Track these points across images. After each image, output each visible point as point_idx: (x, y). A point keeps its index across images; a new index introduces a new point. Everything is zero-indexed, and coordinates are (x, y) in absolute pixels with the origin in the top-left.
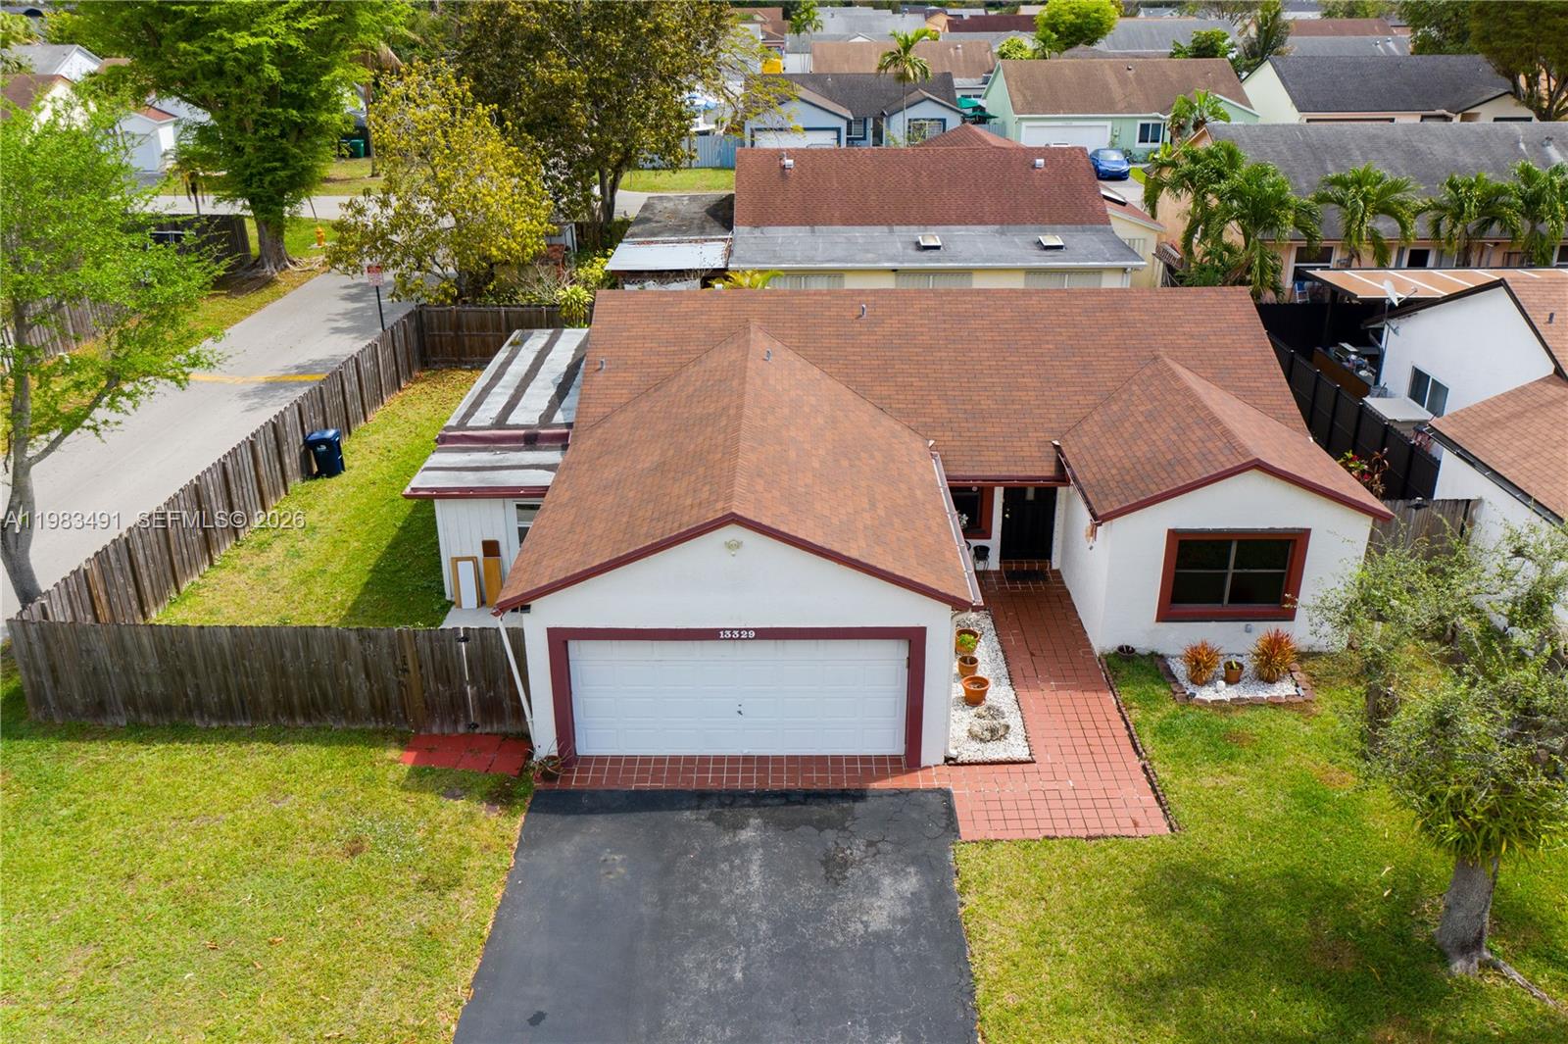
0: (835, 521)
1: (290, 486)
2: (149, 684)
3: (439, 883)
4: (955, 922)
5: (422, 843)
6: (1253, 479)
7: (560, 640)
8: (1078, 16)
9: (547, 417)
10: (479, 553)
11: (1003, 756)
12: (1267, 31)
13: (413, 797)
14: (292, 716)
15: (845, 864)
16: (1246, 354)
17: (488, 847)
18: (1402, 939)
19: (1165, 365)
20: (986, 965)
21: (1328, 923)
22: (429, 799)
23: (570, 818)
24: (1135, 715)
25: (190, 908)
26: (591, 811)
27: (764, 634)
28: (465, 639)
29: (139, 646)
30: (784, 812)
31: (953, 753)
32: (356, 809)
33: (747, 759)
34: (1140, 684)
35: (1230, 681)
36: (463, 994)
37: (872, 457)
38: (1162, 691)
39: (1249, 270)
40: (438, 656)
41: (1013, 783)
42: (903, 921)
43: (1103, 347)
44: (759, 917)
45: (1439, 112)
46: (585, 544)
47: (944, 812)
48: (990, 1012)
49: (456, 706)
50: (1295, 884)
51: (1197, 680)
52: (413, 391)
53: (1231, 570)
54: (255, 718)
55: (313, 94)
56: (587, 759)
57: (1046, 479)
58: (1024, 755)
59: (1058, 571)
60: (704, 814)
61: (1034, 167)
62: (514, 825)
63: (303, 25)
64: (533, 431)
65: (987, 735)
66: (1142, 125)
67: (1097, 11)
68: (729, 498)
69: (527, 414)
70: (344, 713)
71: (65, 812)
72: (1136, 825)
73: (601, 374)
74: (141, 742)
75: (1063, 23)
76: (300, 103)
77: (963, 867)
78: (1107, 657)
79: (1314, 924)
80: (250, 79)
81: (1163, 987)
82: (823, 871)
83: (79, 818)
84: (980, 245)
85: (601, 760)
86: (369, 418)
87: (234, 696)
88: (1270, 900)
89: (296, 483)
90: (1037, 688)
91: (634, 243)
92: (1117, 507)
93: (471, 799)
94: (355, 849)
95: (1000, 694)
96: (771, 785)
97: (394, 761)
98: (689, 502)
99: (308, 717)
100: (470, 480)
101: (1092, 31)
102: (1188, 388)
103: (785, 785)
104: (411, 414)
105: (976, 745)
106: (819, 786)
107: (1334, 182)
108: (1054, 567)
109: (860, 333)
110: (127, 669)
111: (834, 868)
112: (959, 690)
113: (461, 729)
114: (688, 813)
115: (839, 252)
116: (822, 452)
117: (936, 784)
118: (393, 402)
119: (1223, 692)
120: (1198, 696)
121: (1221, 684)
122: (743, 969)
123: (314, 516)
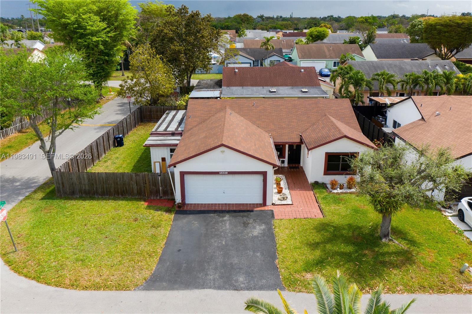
0: (246, 147)
1: (111, 148)
2: (85, 187)
3: (156, 226)
4: (273, 234)
5: (151, 219)
6: (345, 140)
7: (183, 174)
8: (318, 32)
9: (177, 129)
10: (161, 161)
11: (286, 203)
12: (370, 37)
13: (148, 211)
14: (118, 195)
15: (248, 224)
16: (348, 114)
17: (166, 220)
18: (372, 235)
19: (328, 116)
21: (356, 233)
22: (152, 211)
23: (185, 215)
24: (317, 195)
25: (100, 231)
26: (189, 214)
27: (230, 173)
28: (160, 176)
29: (84, 177)
30: (234, 214)
31: (274, 202)
32: (135, 213)
33: (226, 204)
34: (319, 189)
35: (340, 189)
36: (162, 246)
37: (255, 136)
38: (324, 191)
39: (355, 97)
40: (153, 180)
41: (288, 209)
42: (261, 234)
43: (313, 112)
44: (229, 233)
45: (415, 59)
46: (189, 153)
47: (272, 214)
48: (279, 249)
49: (157, 192)
50: (350, 226)
51: (333, 188)
52: (139, 128)
53: (341, 163)
54: (110, 195)
55: (112, 53)
56: (188, 204)
57: (298, 143)
58: (291, 203)
59: (302, 167)
60: (216, 214)
61: (301, 72)
62: (172, 216)
63: (110, 35)
64: (174, 132)
65: (282, 199)
66: (334, 62)
67: (323, 31)
68: (222, 141)
69: (172, 128)
70: (131, 194)
71: (68, 213)
72: (315, 216)
73: (190, 119)
74: (83, 200)
75: (314, 34)
76: (108, 55)
77: (275, 224)
78: (312, 184)
79: (353, 233)
80: (96, 49)
81: (318, 244)
82: (243, 225)
83: (71, 214)
84: (286, 91)
85: (191, 204)
86: (129, 133)
87: (105, 189)
88: (344, 229)
89: (112, 148)
90: (295, 190)
91: (196, 91)
92: (313, 147)
93: (161, 211)
95: (286, 191)
96: (231, 209)
97: (143, 204)
98: (212, 143)
99: (122, 195)
100: (159, 142)
101: (322, 37)
102: (332, 121)
103: (234, 209)
104: (139, 133)
105: (280, 201)
106: (243, 209)
107: (376, 75)
108: (301, 166)
109: (254, 109)
111: (246, 225)
112: (276, 191)
113: (158, 198)
114: (212, 214)
115: (249, 93)
116: (243, 134)
117: (270, 209)
118: (134, 130)
119: (339, 191)
120: (333, 191)
121: (339, 189)
122: (225, 242)
123: (117, 155)
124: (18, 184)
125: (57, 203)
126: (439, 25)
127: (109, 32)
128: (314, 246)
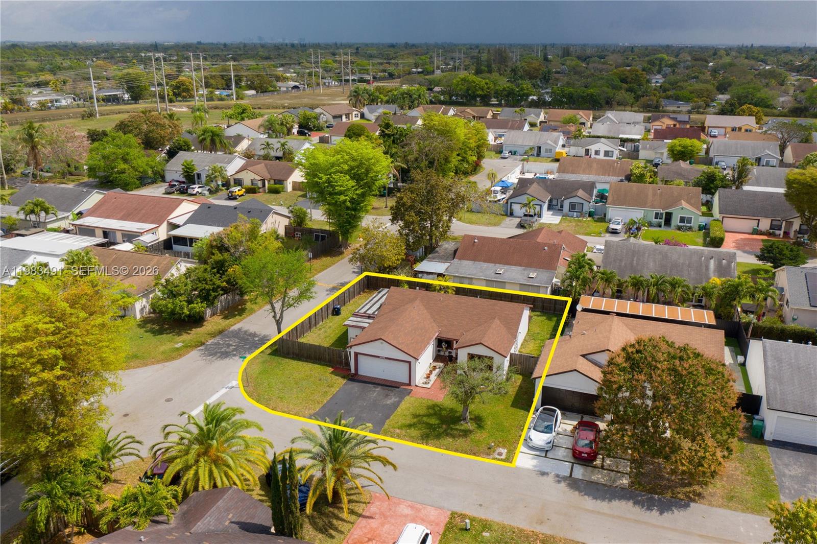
2: (296, 351)
3: (330, 386)
4: (398, 405)
5: (330, 381)
9: (375, 312)
11: (426, 387)
13: (331, 375)
14: (316, 360)
15: (389, 396)
16: (515, 320)
17: (339, 384)
20: (398, 409)
21: (451, 415)
22: (333, 375)
23: (354, 382)
25: (296, 383)
26: (356, 382)
27: (387, 358)
28: (344, 352)
29: (296, 345)
30: (385, 387)
31: (417, 384)
32: (322, 375)
33: (384, 379)
36: (328, 399)
37: (422, 330)
40: (339, 354)
41: (424, 391)
42: (392, 403)
43: (486, 314)
44: (372, 399)
45: (778, 219)
46: (362, 339)
47: (409, 392)
48: (395, 414)
49: (341, 362)
50: (450, 410)
52: (363, 295)
54: (311, 359)
55: (359, 208)
56: (358, 374)
58: (430, 387)
60: (373, 385)
61: (544, 250)
62: (344, 381)
63: (357, 192)
64: (371, 315)
65: (425, 383)
66: (656, 213)
67: (691, 146)
68: (382, 336)
69: (370, 312)
70: (324, 361)
72: (437, 400)
74: (293, 360)
76: (355, 209)
77: (406, 399)
79: (448, 414)
80: (343, 205)
81: (420, 416)
82: (385, 396)
83: (283, 369)
84: (514, 274)
85: (360, 375)
86: (351, 301)
87: (308, 355)
88: (446, 411)
89: (330, 316)
91: (427, 261)
93: (339, 377)
94: (320, 380)
95: (433, 378)
97: (331, 370)
99: (318, 361)
100: (355, 324)
103: (388, 384)
105: (423, 384)
109: (439, 304)
110: (293, 348)
111: (387, 395)
112: (426, 376)
113: (340, 367)
114: (370, 385)
115: (475, 271)
118: (357, 298)
122: (366, 404)
123: (331, 324)
124: (257, 339)
125: (277, 358)
126: (797, 183)
127: (356, 190)
128: (415, 416)
